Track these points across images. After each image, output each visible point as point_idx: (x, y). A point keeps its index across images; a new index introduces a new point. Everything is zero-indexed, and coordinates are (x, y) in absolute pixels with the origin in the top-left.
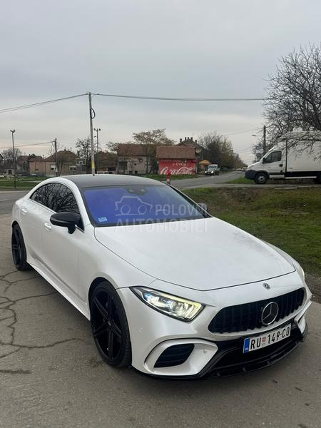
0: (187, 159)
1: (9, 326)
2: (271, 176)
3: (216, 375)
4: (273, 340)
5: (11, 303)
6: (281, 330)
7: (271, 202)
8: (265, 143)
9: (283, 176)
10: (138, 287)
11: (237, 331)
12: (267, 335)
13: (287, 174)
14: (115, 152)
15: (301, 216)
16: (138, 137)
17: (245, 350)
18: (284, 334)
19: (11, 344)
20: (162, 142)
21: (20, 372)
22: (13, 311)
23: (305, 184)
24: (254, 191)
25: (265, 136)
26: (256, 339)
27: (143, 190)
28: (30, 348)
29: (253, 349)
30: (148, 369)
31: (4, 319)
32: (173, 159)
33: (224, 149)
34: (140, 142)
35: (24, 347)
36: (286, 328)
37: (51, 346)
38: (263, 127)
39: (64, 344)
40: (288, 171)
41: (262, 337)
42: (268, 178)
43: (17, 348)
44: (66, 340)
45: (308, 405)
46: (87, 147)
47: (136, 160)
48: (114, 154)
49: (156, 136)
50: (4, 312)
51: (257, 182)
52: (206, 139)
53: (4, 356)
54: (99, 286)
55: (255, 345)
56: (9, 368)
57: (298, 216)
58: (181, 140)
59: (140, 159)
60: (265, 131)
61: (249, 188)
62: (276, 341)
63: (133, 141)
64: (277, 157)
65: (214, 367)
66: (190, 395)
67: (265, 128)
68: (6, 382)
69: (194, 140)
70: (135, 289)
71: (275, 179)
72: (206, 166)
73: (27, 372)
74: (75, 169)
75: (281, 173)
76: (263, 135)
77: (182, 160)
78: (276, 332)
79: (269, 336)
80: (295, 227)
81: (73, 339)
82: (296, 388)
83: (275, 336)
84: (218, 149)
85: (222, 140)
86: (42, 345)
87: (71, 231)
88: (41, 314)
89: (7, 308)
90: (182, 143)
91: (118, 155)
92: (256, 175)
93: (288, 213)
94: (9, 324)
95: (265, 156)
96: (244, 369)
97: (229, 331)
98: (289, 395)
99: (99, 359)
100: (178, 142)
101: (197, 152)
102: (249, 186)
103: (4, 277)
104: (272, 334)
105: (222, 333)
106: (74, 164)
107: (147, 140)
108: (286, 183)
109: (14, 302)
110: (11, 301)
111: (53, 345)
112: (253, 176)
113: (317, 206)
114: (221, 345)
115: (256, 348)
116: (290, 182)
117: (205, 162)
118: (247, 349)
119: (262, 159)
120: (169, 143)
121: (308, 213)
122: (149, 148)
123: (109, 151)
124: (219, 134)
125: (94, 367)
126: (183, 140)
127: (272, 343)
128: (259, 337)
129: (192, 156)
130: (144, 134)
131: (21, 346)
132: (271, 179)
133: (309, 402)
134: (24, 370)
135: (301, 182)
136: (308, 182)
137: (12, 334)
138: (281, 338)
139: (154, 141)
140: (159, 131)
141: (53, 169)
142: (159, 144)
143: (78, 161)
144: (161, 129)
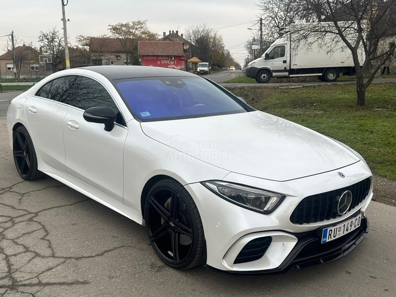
0: (175, 56)
1: (43, 239)
2: (274, 74)
3: (296, 267)
4: (347, 230)
5: (33, 215)
6: (354, 220)
7: (277, 101)
8: (261, 38)
9: (287, 74)
10: (211, 181)
11: (315, 221)
12: (342, 225)
13: (292, 71)
14: (87, 48)
15: (316, 115)
16: (115, 29)
17: (323, 240)
18: (356, 223)
19: (53, 256)
20: (143, 36)
21: (77, 283)
22: (39, 223)
23: (309, 82)
24: (258, 90)
25: (261, 29)
26: (333, 228)
27: (179, 82)
28: (77, 259)
29: (330, 240)
30: (227, 265)
31: (32, 232)
32: (158, 56)
33: (215, 44)
34: (117, 36)
35: (70, 258)
36: (357, 217)
37: (100, 255)
38: (259, 19)
39: (113, 251)
40: (293, 67)
41: (338, 226)
42: (271, 76)
43: (62, 260)
44: (115, 248)
45: (387, 290)
46: (52, 41)
47: (113, 57)
48: (85, 50)
49: (137, 29)
50: (28, 224)
51: (259, 81)
52: (195, 33)
53: (51, 269)
54: (157, 185)
55: (332, 235)
56: (63, 280)
57: (312, 115)
58: (164, 33)
59: (117, 56)
60: (261, 24)
61: (252, 88)
62: (349, 231)
63: (109, 34)
64: (280, 52)
65: (294, 260)
66: (270, 291)
67: (261, 20)
68: (67, 294)
69: (179, 34)
70: (208, 184)
71: (278, 77)
72: (196, 64)
73: (85, 283)
74: (37, 68)
75: (285, 70)
76: (258, 28)
77: (169, 57)
78: (350, 221)
79: (344, 226)
80: (315, 125)
81: (122, 246)
82: (371, 277)
83: (349, 226)
84: (207, 45)
85: (212, 34)
86: (89, 255)
87: (109, 128)
88: (74, 224)
89: (31, 220)
90: (166, 38)
91: (91, 50)
92: (258, 73)
93: (301, 113)
94: (42, 237)
95: (268, 51)
96: (321, 260)
97: (308, 222)
98: (366, 283)
99: (160, 263)
100: (162, 37)
101: (185, 48)
102: (252, 85)
103: (10, 188)
104: (346, 223)
105: (301, 224)
106: (38, 62)
107: (126, 33)
108: (289, 82)
109: (37, 214)
110: (31, 213)
111: (102, 254)
112: (255, 74)
113: (328, 104)
114: (300, 236)
115: (333, 239)
116: (293, 80)
117: (195, 59)
118: (325, 239)
119: (264, 55)
120: (152, 37)
121: (322, 112)
122: (128, 43)
123: (80, 46)
124: (209, 27)
125: (157, 271)
126: (167, 34)
127: (346, 233)
128: (335, 227)
129: (180, 52)
130: (122, 25)
131: (66, 258)
132: (274, 77)
133: (387, 288)
134: (81, 280)
135: (304, 80)
136: (312, 80)
137: (50, 247)
138: (353, 229)
139: (134, 35)
140: (139, 23)
141: (9, 68)
142: (140, 38)
143: (42, 58)
144: (142, 20)
